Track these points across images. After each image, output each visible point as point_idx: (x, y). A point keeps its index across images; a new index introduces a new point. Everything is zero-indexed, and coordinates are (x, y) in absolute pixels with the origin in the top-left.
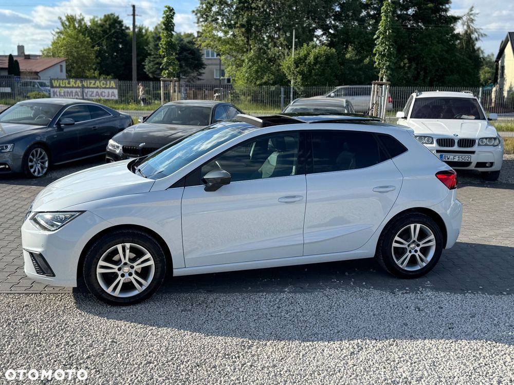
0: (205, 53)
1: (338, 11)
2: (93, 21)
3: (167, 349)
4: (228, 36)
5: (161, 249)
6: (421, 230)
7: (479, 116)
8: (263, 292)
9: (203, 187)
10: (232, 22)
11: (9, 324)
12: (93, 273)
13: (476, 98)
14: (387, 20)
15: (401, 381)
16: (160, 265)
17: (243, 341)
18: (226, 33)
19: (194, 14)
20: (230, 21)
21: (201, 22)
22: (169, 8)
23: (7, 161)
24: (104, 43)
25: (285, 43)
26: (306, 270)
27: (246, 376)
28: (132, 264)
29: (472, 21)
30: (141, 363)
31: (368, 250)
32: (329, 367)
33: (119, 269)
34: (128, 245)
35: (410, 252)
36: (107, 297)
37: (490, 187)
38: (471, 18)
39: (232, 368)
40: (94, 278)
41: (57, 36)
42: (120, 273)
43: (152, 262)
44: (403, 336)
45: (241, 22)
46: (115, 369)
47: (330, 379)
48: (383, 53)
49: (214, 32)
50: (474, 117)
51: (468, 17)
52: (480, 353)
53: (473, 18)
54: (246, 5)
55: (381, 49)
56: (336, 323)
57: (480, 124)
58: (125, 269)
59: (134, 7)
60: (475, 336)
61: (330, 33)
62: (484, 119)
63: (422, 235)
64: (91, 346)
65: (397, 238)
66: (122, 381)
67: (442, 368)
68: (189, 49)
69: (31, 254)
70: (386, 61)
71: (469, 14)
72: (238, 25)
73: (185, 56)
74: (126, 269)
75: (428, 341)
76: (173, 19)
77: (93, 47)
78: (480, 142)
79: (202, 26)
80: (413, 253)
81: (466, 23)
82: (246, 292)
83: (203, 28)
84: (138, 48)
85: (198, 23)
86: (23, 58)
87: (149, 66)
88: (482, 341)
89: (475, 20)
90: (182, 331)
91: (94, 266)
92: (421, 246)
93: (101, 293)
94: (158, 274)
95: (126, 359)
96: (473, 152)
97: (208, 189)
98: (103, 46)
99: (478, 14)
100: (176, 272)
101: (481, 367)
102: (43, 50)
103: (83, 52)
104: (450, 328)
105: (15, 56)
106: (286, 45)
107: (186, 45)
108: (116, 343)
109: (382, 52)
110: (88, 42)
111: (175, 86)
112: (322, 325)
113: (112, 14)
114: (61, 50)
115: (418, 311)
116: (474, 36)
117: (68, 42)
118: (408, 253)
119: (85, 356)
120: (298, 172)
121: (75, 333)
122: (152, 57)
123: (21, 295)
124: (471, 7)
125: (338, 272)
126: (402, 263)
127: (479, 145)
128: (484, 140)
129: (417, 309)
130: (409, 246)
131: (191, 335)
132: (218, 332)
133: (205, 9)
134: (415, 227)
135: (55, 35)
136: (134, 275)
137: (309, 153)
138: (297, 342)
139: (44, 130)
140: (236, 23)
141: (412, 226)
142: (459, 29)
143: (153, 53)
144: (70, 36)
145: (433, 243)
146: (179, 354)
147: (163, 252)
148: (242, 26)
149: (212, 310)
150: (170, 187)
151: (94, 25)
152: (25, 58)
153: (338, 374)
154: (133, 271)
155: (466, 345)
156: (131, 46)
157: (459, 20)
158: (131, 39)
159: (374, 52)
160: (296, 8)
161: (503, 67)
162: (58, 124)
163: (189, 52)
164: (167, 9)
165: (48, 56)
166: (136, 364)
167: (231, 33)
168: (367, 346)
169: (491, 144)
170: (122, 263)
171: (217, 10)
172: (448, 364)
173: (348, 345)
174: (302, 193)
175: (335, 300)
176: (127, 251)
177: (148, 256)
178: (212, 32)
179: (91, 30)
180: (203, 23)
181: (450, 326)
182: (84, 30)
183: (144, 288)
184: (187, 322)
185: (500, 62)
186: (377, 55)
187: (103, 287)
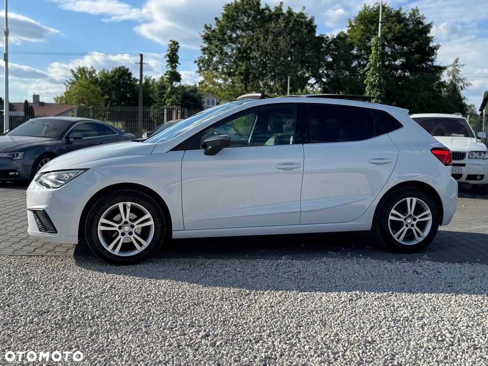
0: (206, 101)
1: (330, 61)
2: (103, 72)
3: (165, 293)
4: (227, 83)
5: (161, 210)
6: (417, 204)
7: (467, 134)
8: (260, 259)
9: (203, 151)
10: (231, 70)
11: (10, 275)
12: (94, 230)
13: (464, 118)
14: (377, 53)
15: (402, 319)
16: (159, 226)
17: (241, 291)
18: (225, 80)
19: (197, 64)
21: (203, 71)
22: (174, 42)
23: (18, 168)
24: (113, 93)
25: (280, 89)
26: (303, 245)
27: (244, 312)
28: (132, 224)
29: (458, 71)
30: (139, 302)
31: (365, 222)
32: (327, 309)
33: (120, 228)
34: (129, 204)
35: (407, 226)
36: (107, 256)
37: (481, 199)
38: (456, 69)
39: (230, 307)
40: (95, 234)
41: (70, 86)
42: (120, 232)
43: (151, 223)
44: (401, 290)
45: (240, 71)
46: (112, 305)
47: (329, 317)
48: (374, 84)
50: (463, 135)
51: (454, 68)
52: (482, 303)
53: (458, 69)
54: (244, 55)
55: (372, 80)
56: (333, 280)
57: (469, 140)
58: (126, 227)
59: (141, 56)
60: (476, 292)
61: (323, 81)
62: (473, 137)
63: (419, 209)
64: (89, 289)
65: (393, 211)
66: (119, 313)
67: (444, 312)
68: (191, 97)
69: (35, 212)
70: (377, 91)
71: (454, 65)
72: (237, 73)
73: (188, 103)
74: (127, 229)
75: (427, 294)
76: (177, 52)
77: (103, 96)
78: (470, 156)
79: (204, 74)
80: (410, 227)
81: (452, 74)
82: (244, 259)
83: (205, 76)
84: (144, 98)
85: (200, 72)
86: (38, 105)
87: (154, 113)
88: (483, 295)
89: (460, 71)
90: (180, 282)
91: (96, 223)
92: (418, 220)
93: (101, 251)
94: (158, 234)
95: (124, 299)
96: (464, 165)
97: (208, 153)
98: (112, 96)
99: (463, 65)
100: (175, 234)
102: (56, 98)
103: (93, 100)
104: (449, 287)
105: (31, 104)
106: (281, 91)
107: (188, 93)
108: (115, 288)
109: (372, 83)
110: (98, 92)
112: (319, 281)
113: (123, 67)
114: (74, 98)
115: (416, 275)
116: (460, 84)
117: (80, 91)
118: (404, 227)
119: (83, 296)
120: (296, 142)
121: (74, 282)
122: (157, 104)
123: (24, 257)
124: (456, 58)
125: (334, 248)
126: (399, 237)
127: (469, 158)
128: (474, 153)
129: (415, 273)
130: (405, 219)
131: (189, 285)
132: (216, 284)
133: (208, 59)
134: (411, 201)
135: (68, 86)
136: (134, 235)
137: (305, 135)
138: (295, 292)
139: (52, 142)
140: (235, 71)
141: (408, 200)
142: (445, 77)
143: (158, 101)
144: (82, 86)
145: (430, 218)
146: (176, 297)
147: (162, 213)
148: (241, 74)
149: (210, 270)
150: (171, 150)
151: (104, 76)
152: (40, 105)
153: (337, 313)
154: (133, 230)
155: (467, 297)
156: (138, 96)
157: (445, 71)
158: (138, 89)
159: (365, 82)
160: (291, 58)
162: (68, 138)
163: (191, 100)
164: (172, 43)
165: (61, 104)
166: (134, 302)
167: (231, 81)
168: (365, 296)
169: (481, 157)
170: (123, 222)
171: (218, 60)
172: (449, 310)
173: (346, 294)
174: (299, 160)
175: (332, 265)
176: (128, 210)
177: (148, 216)
178: (213, 79)
179: (102, 81)
180: (205, 72)
181: (449, 285)
182: (95, 81)
183: (143, 248)
184: (185, 277)
185: (484, 111)
186: (368, 85)
187: (103, 245)
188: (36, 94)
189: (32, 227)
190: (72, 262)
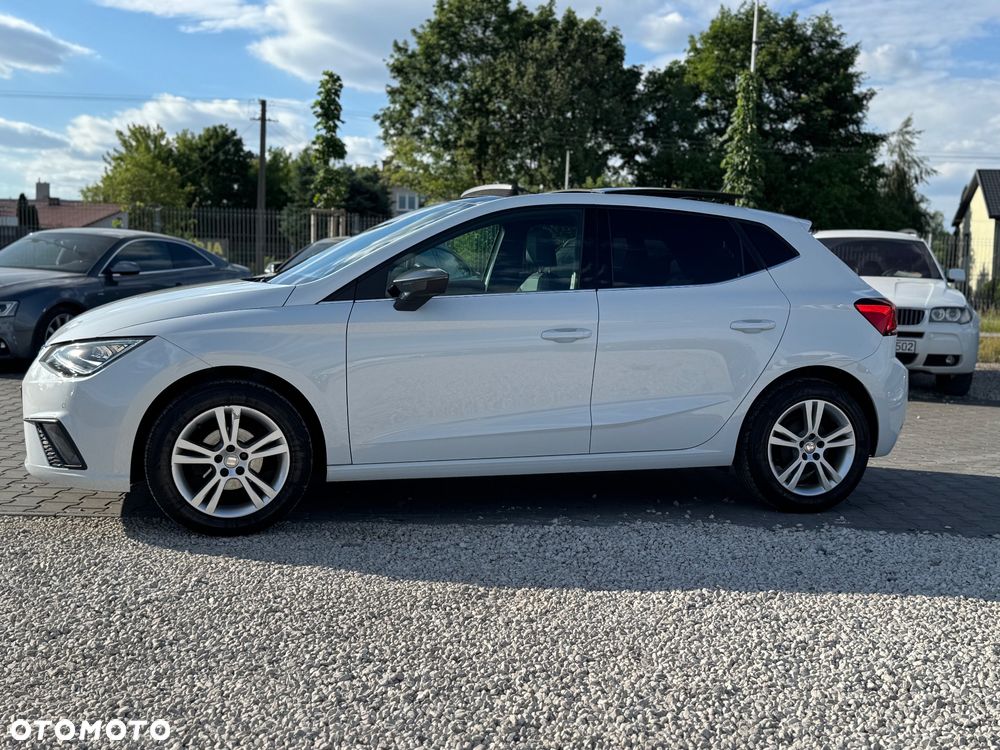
0: (398, 200)
1: (651, 122)
2: (182, 139)
3: (311, 593)
4: (442, 163)
5: (304, 424)
6: (826, 414)
7: (928, 272)
9: (391, 301)
10: (450, 137)
12: (163, 463)
13: (922, 240)
14: (748, 106)
15: (793, 646)
16: (300, 455)
17: (467, 589)
18: (437, 156)
19: (378, 121)
20: (446, 135)
21: (392, 136)
22: (331, 76)
23: (4, 334)
24: (204, 180)
25: (551, 176)
26: (595, 496)
27: (473, 632)
28: (243, 450)
29: (909, 144)
30: (258, 611)
31: (720, 450)
32: (643, 624)
33: (218, 459)
34: (237, 410)
35: (805, 457)
36: (188, 515)
38: (907, 140)
39: (445, 622)
40: (165, 472)
41: (113, 164)
42: (219, 467)
43: (283, 449)
44: (793, 587)
45: (468, 138)
46: (202, 618)
47: (646, 642)
48: (740, 168)
49: (415, 155)
50: (920, 275)
51: (901, 138)
52: (955, 614)
53: (910, 139)
54: (477, 105)
55: (737, 160)
56: (656, 567)
57: (932, 285)
58: (230, 458)
59: (263, 103)
60: (943, 591)
61: (637, 162)
62: (940, 278)
63: (829, 424)
64: (153, 586)
65: (778, 427)
66: (215, 635)
67: (878, 631)
68: (368, 191)
69: (40, 425)
70: (747, 183)
71: (901, 132)
72: (462, 142)
73: (360, 204)
74: (232, 461)
75: (845, 596)
76: (338, 96)
77: (183, 186)
78: (934, 317)
79: (393, 143)
80: (810, 459)
81: (897, 149)
82: (475, 523)
83: (395, 147)
84: (269, 192)
85: (385, 138)
86: (47, 203)
87: (288, 222)
88: (957, 597)
89: (913, 144)
90: (343, 571)
91: (168, 449)
92: (827, 446)
93: (178, 506)
94: (298, 473)
95: (226, 605)
96: (920, 335)
97: (401, 306)
98: (201, 186)
99: (920, 132)
100: (335, 473)
101: (958, 632)
102: (85, 189)
103: (162, 195)
104: (889, 580)
105: (32, 201)
106: (553, 180)
107: (360, 184)
108: (207, 584)
109: (737, 166)
110: (173, 177)
111: (338, 224)
112: (628, 569)
113: (221, 127)
114: (121, 190)
115: (823, 556)
116: (914, 171)
117: (135, 176)
118: (800, 459)
119: (141, 600)
120: (582, 285)
121: (122, 570)
122: (296, 204)
123: (16, 518)
124: (905, 118)
125: (658, 501)
126: (788, 479)
127: (931, 320)
128: (941, 311)
129: (820, 552)
130: (802, 444)
131: (360, 576)
132: (416, 575)
133: (400, 112)
134: (815, 407)
135: (110, 163)
136: (247, 473)
137: (602, 271)
138: (578, 590)
139: (75, 281)
140: (458, 138)
141: (809, 404)
142: (884, 157)
143: (297, 198)
144: (138, 165)
145: (851, 442)
146: (335, 600)
147: (306, 430)
148: (470, 144)
149: (404, 545)
150: (324, 300)
151: (186, 146)
152: (50, 204)
153: (663, 634)
154: (245, 465)
155: (924, 602)
156: (255, 186)
157: (884, 143)
158: (256, 173)
159: (723, 165)
160: (573, 113)
161: (968, 235)
162: (108, 273)
163: (367, 196)
164: (327, 77)
165: (94, 202)
166: (246, 612)
167: (448, 158)
168: (720, 599)
169: (955, 320)
170: (225, 447)
171: (423, 115)
172: (889, 627)
173: (681, 596)
174: (589, 322)
175: (653, 537)
176: (236, 423)
177: (277, 434)
178: (412, 155)
179: (180, 156)
180: (395, 139)
181: (889, 576)
182: (166, 156)
183: (267, 501)
184: (353, 560)
185: (961, 226)
186: (729, 170)
187: (183, 494)
188: (42, 181)
189: (35, 456)
190: (118, 529)
